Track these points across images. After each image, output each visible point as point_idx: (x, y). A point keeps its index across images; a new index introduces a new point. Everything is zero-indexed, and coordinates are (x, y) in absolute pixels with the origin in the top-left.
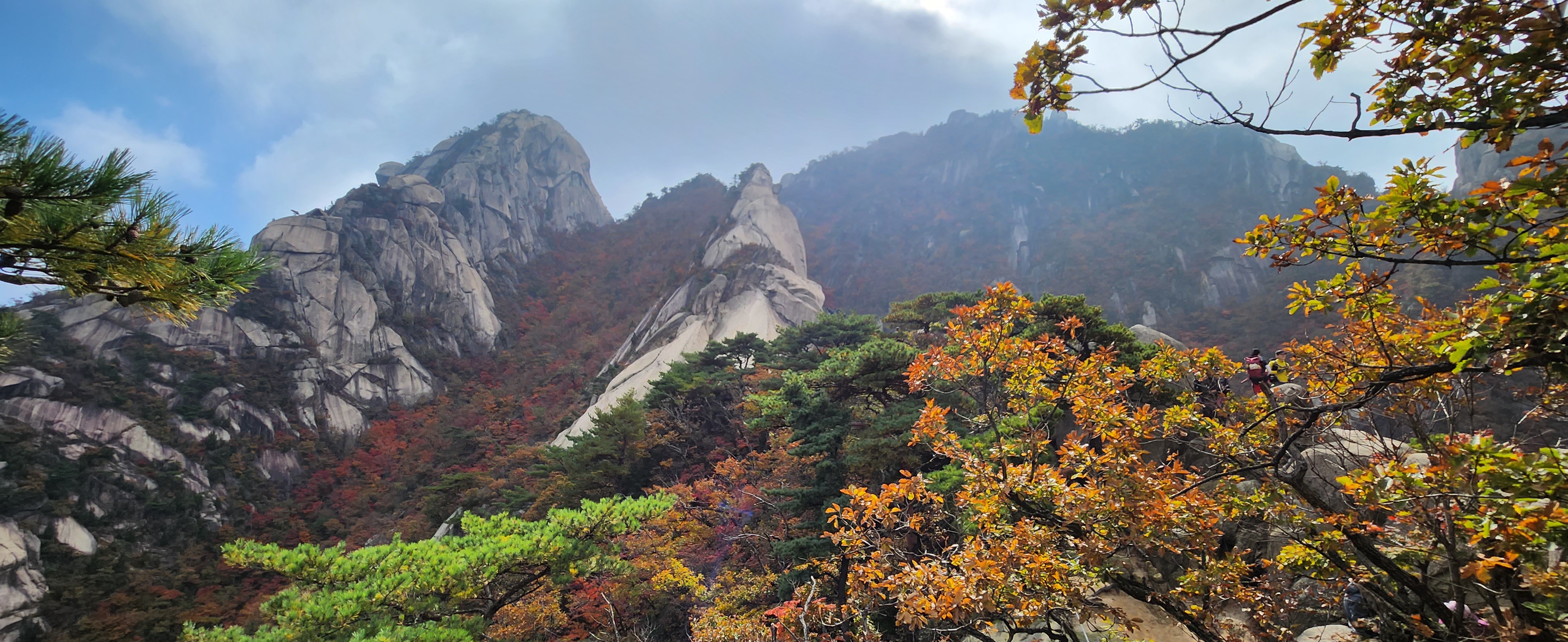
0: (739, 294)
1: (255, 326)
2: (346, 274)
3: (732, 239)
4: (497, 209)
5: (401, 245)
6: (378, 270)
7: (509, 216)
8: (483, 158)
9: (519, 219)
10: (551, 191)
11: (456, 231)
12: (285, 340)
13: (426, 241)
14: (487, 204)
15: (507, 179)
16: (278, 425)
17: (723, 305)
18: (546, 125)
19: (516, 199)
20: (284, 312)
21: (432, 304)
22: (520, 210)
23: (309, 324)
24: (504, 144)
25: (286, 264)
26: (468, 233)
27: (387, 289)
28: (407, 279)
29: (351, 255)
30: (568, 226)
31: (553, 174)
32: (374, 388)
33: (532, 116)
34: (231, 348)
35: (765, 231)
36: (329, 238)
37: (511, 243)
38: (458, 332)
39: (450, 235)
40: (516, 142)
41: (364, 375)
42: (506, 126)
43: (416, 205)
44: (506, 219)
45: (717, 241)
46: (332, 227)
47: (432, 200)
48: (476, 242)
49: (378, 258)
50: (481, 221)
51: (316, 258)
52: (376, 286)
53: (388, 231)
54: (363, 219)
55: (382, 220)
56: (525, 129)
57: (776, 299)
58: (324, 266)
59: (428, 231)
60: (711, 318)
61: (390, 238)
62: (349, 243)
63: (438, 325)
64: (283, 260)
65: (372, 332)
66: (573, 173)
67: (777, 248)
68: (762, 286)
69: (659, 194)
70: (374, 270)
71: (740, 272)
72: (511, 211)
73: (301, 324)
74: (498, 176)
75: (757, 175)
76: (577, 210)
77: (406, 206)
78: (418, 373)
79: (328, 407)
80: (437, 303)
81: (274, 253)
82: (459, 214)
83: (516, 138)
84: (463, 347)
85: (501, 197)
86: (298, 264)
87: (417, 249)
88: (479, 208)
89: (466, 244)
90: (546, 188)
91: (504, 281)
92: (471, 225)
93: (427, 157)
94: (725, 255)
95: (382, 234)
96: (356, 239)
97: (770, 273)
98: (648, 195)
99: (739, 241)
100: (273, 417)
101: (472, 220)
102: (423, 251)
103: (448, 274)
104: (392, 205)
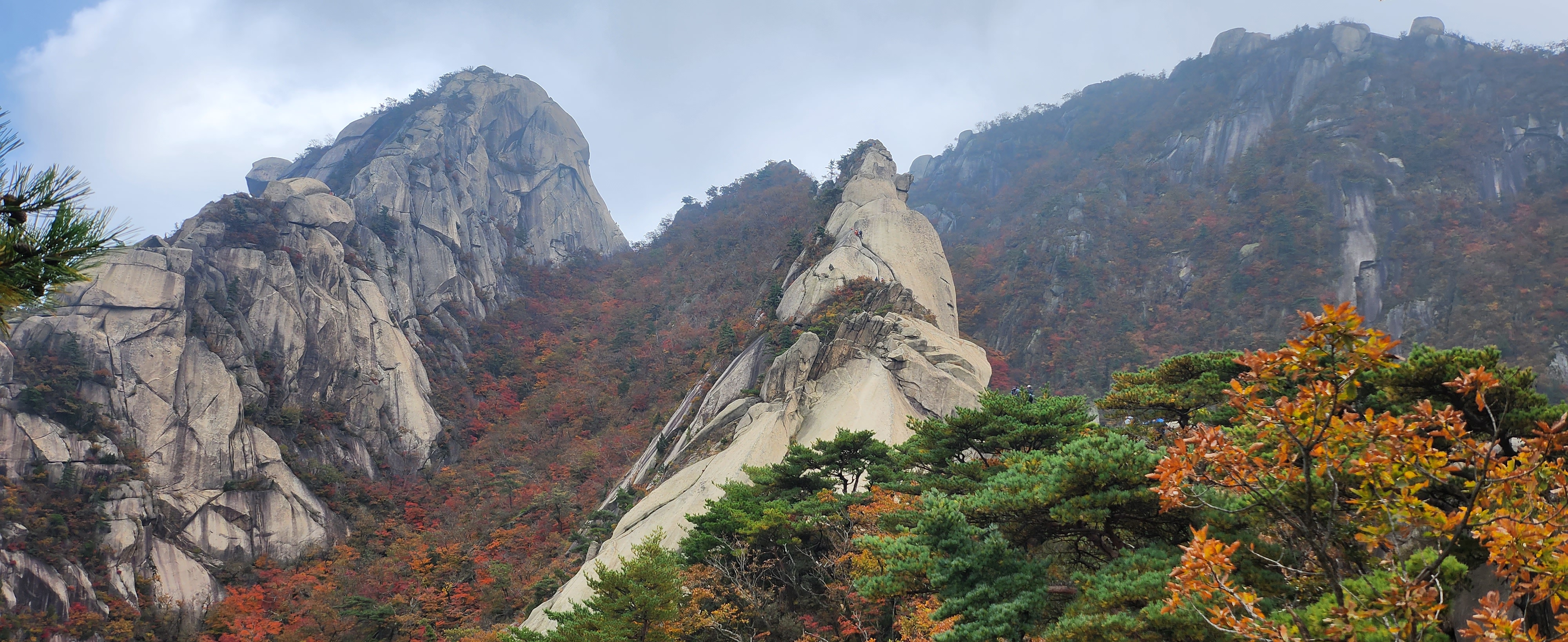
0: (841, 365)
1: (48, 428)
2: (195, 341)
3: (828, 272)
4: (439, 229)
5: (284, 294)
6: (246, 334)
7: (458, 242)
8: (416, 148)
9: (473, 246)
10: (525, 199)
11: (371, 268)
12: (94, 451)
13: (323, 286)
14: (423, 222)
15: (455, 180)
16: (76, 593)
17: (812, 384)
18: (518, 91)
19: (469, 213)
20: (94, 406)
21: (330, 388)
22: (476, 231)
23: (133, 424)
24: (450, 123)
25: (102, 326)
26: (391, 271)
27: (260, 366)
28: (292, 348)
29: (205, 311)
30: (553, 256)
31: (528, 170)
32: (231, 531)
33: (498, 77)
34: (9, 465)
35: (884, 257)
36: (170, 281)
37: (460, 285)
38: (370, 435)
39: (361, 274)
40: (471, 119)
41: (217, 509)
42: (454, 95)
43: (309, 226)
44: (453, 247)
45: (802, 276)
46: (175, 264)
47: (334, 218)
48: (403, 285)
49: (247, 314)
50: (412, 250)
51: (148, 315)
52: (242, 361)
53: (263, 271)
54: (225, 251)
55: (254, 252)
56: (484, 98)
57: (905, 373)
58: (161, 329)
59: (327, 270)
60: (792, 407)
61: (267, 281)
62: (201, 291)
63: (339, 424)
64: (97, 320)
65: (232, 436)
66: (562, 167)
67: (906, 285)
68: (881, 351)
69: (703, 200)
70: (239, 335)
71: (842, 327)
72: (460, 234)
73: (121, 424)
74: (442, 177)
75: (869, 160)
76: (567, 229)
77: (294, 228)
78: (304, 505)
79: (157, 565)
80: (339, 387)
81: (82, 309)
82: (377, 241)
83: (470, 112)
84: (379, 462)
85: (445, 210)
86: (120, 326)
87: (308, 299)
88: (408, 229)
89: (387, 289)
90: (517, 193)
91: (447, 350)
92: (396, 258)
93: (327, 148)
94: (816, 298)
95: (254, 276)
96: (213, 284)
97: (895, 328)
98: (686, 200)
99: (840, 276)
100: (68, 579)
101: (397, 249)
102: (318, 301)
103: (358, 340)
104: (272, 227)
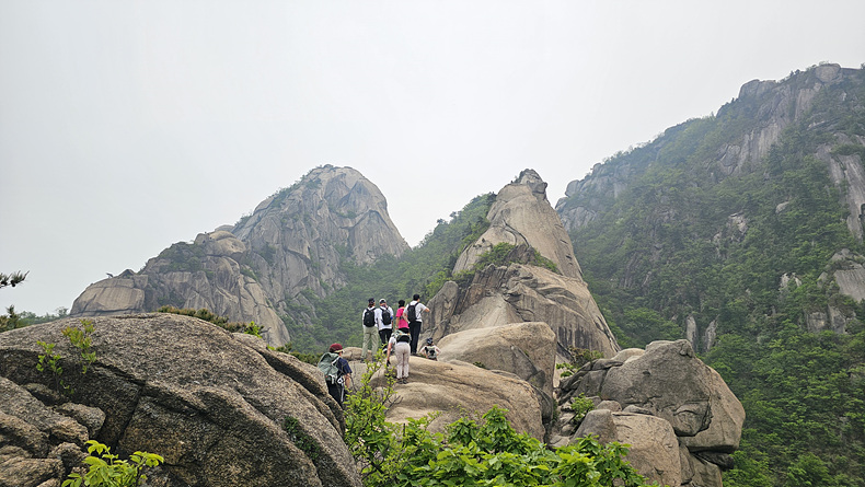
0: (476, 303)
3: (482, 244)
4: (298, 251)
5: (202, 294)
7: (309, 257)
8: (286, 209)
9: (319, 258)
10: (351, 231)
11: (258, 278)
13: (226, 288)
14: (289, 248)
15: (309, 224)
17: (455, 318)
18: (346, 174)
19: (317, 241)
22: (321, 251)
24: (307, 195)
26: (270, 277)
31: (352, 216)
33: (334, 169)
35: (520, 231)
36: (133, 295)
37: (312, 280)
39: (251, 280)
40: (319, 191)
42: (311, 181)
43: (218, 256)
44: (306, 260)
45: (468, 249)
46: (138, 284)
47: (234, 250)
48: (276, 283)
50: (283, 264)
53: (190, 283)
54: (169, 274)
55: (185, 273)
56: (327, 180)
57: (520, 304)
59: (228, 279)
61: (193, 288)
62: (154, 296)
66: (371, 211)
67: (533, 246)
68: (504, 290)
71: (477, 276)
72: (310, 252)
74: (301, 223)
76: (376, 244)
77: (209, 258)
81: (86, 314)
82: (263, 260)
83: (319, 188)
85: (301, 240)
87: (217, 296)
88: (282, 253)
89: (266, 287)
90: (347, 228)
91: (301, 318)
92: (273, 270)
94: (473, 261)
95: (184, 286)
96: (161, 293)
98: (439, 221)
99: (489, 245)
101: (275, 264)
